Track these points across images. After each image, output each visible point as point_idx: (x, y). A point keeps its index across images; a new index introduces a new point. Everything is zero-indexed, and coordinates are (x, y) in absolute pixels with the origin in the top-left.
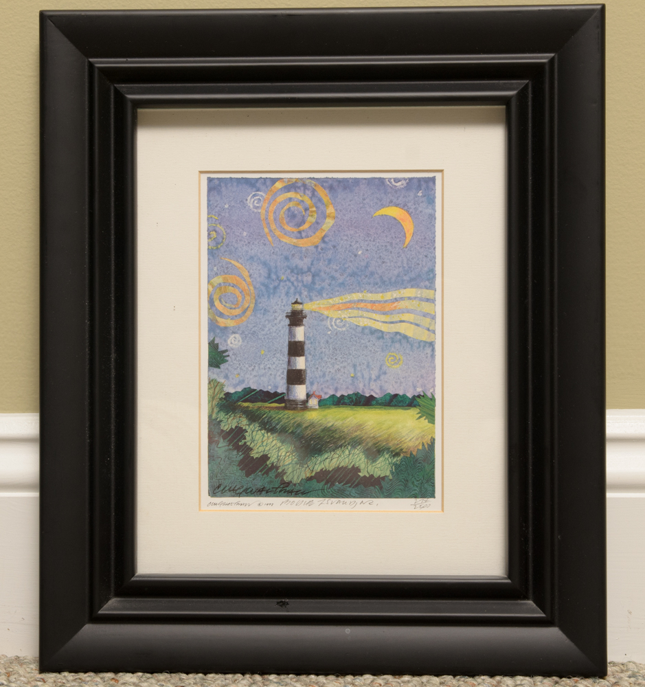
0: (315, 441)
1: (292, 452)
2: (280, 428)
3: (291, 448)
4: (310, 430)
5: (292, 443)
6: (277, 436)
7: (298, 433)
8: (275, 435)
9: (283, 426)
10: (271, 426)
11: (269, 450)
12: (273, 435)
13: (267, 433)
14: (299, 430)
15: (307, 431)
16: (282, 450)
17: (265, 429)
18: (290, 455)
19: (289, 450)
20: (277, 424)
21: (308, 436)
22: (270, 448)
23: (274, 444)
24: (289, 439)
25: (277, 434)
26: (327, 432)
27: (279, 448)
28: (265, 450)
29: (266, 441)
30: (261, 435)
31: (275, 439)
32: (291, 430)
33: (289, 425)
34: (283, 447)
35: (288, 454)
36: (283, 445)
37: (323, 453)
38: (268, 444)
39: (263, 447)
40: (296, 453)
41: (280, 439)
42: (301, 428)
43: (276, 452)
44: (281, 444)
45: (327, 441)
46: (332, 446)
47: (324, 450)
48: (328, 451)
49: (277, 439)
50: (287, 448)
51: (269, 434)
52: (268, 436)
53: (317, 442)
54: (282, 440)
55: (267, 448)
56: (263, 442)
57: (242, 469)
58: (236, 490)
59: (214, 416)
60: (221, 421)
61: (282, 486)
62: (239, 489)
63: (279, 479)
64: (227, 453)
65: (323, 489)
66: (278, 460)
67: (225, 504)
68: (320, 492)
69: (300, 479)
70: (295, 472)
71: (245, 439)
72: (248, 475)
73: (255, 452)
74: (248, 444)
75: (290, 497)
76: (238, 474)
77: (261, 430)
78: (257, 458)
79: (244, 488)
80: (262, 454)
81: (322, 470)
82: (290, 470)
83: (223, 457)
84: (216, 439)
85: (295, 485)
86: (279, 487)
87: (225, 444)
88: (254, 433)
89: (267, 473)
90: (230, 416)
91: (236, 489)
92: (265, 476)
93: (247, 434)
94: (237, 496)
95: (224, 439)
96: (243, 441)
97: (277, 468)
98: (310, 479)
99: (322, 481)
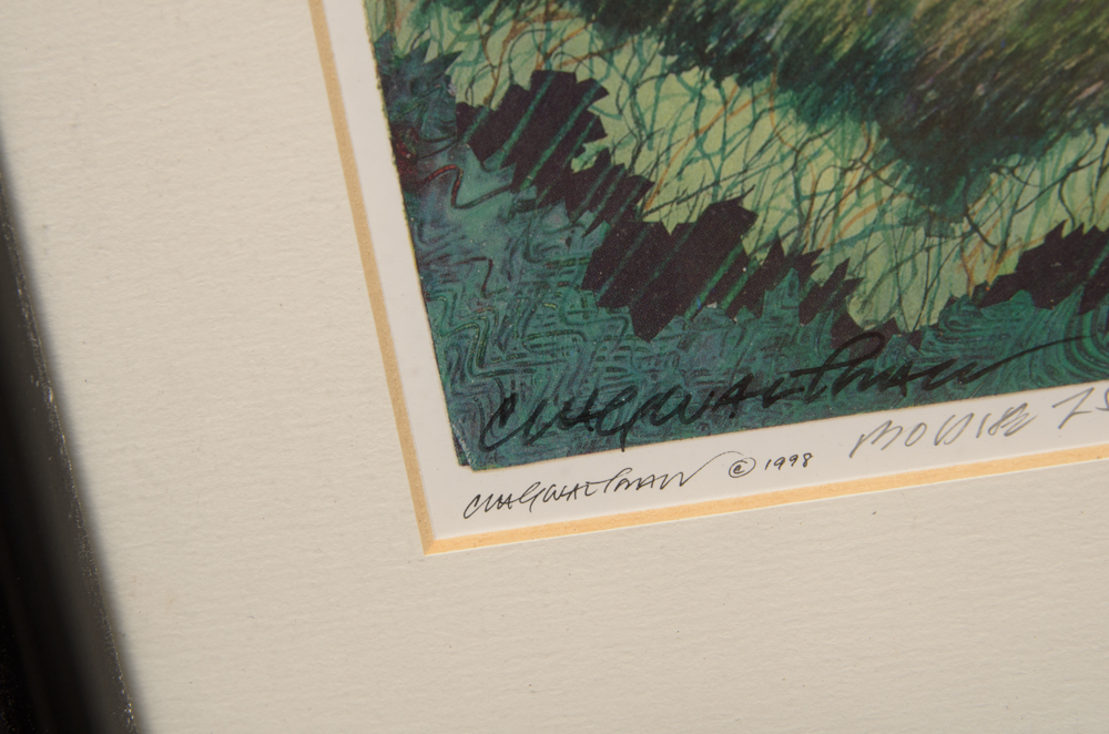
0: (994, 83)
1: (872, 165)
2: (786, 41)
3: (861, 141)
4: (958, 23)
5: (864, 111)
6: (777, 89)
7: (889, 52)
8: (761, 85)
9: (796, 26)
10: (733, 35)
11: (740, 174)
12: (750, 85)
13: (718, 79)
14: (892, 33)
15: (944, 29)
16: (813, 164)
17: (703, 61)
18: (862, 182)
19: (854, 157)
20: (763, 18)
21: (952, 61)
22: (747, 160)
23: (766, 137)
24: (843, 91)
25: (772, 77)
26: (1054, 21)
27: (798, 152)
28: (718, 175)
29: (719, 126)
30: (684, 95)
31: (768, 106)
32: (846, 47)
33: (834, 14)
34: (819, 143)
35: (852, 178)
36: (815, 134)
37: (1051, 138)
38: (731, 140)
39: (707, 161)
40: (894, 164)
41: (797, 103)
42: (903, 22)
43: (784, 176)
44: (803, 127)
45: (1062, 72)
46: (1093, 97)
47: (1055, 122)
48: (1079, 124)
49: (777, 103)
50: (844, 148)
51: (729, 83)
52: (723, 97)
53: (1009, 82)
54: (808, 104)
55: (732, 166)
56: (699, 135)
57: (610, 302)
58: (601, 415)
59: (404, 41)
60: (448, 59)
61: (844, 356)
62: (615, 404)
63: (823, 322)
64: (516, 229)
65: (1072, 339)
66: (804, 220)
67: (552, 494)
68: (1057, 356)
69: (940, 304)
70: (906, 269)
71: (599, 133)
72: (647, 327)
73: (667, 195)
74: (622, 157)
75: (897, 404)
76: (594, 331)
77: (678, 69)
78: (681, 228)
79: (640, 399)
80: (706, 200)
81: (1053, 235)
82: (878, 264)
83: (495, 247)
84: (441, 161)
85: (915, 338)
86: (829, 365)
87: (494, 183)
88: (646, 94)
89: (751, 298)
90: (491, 21)
91: (598, 407)
92: (744, 315)
93: (603, 107)
94: (609, 446)
95: (484, 152)
96: (591, 148)
97: (804, 262)
98: (997, 292)
99: (1063, 294)
